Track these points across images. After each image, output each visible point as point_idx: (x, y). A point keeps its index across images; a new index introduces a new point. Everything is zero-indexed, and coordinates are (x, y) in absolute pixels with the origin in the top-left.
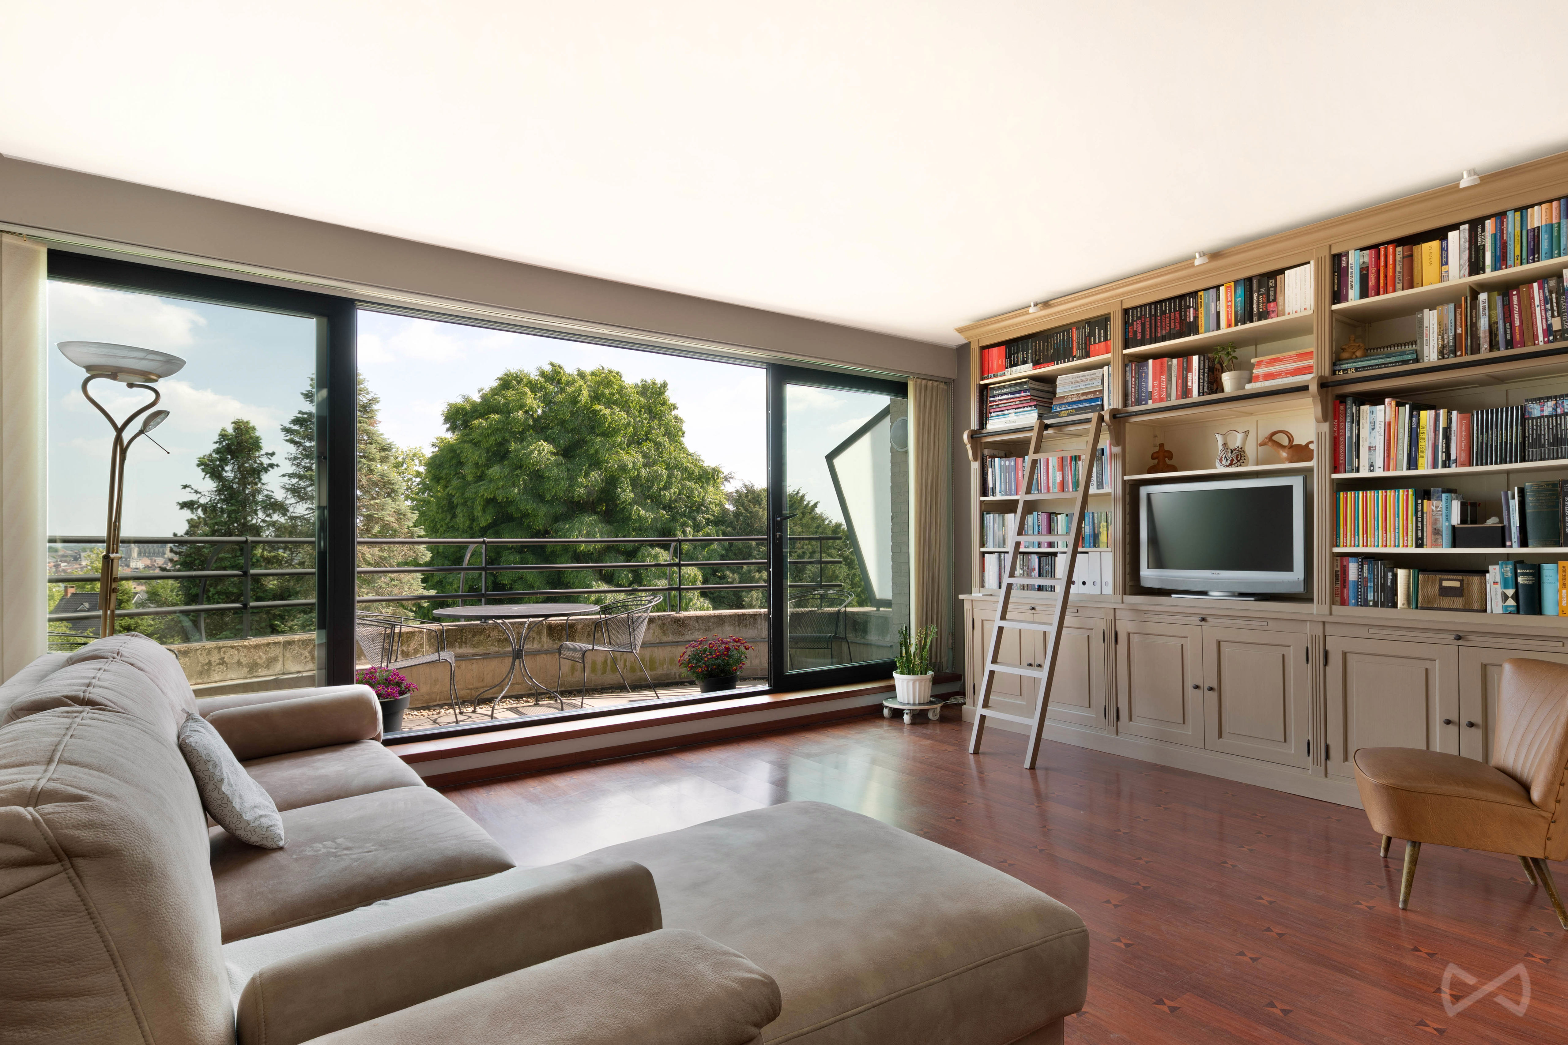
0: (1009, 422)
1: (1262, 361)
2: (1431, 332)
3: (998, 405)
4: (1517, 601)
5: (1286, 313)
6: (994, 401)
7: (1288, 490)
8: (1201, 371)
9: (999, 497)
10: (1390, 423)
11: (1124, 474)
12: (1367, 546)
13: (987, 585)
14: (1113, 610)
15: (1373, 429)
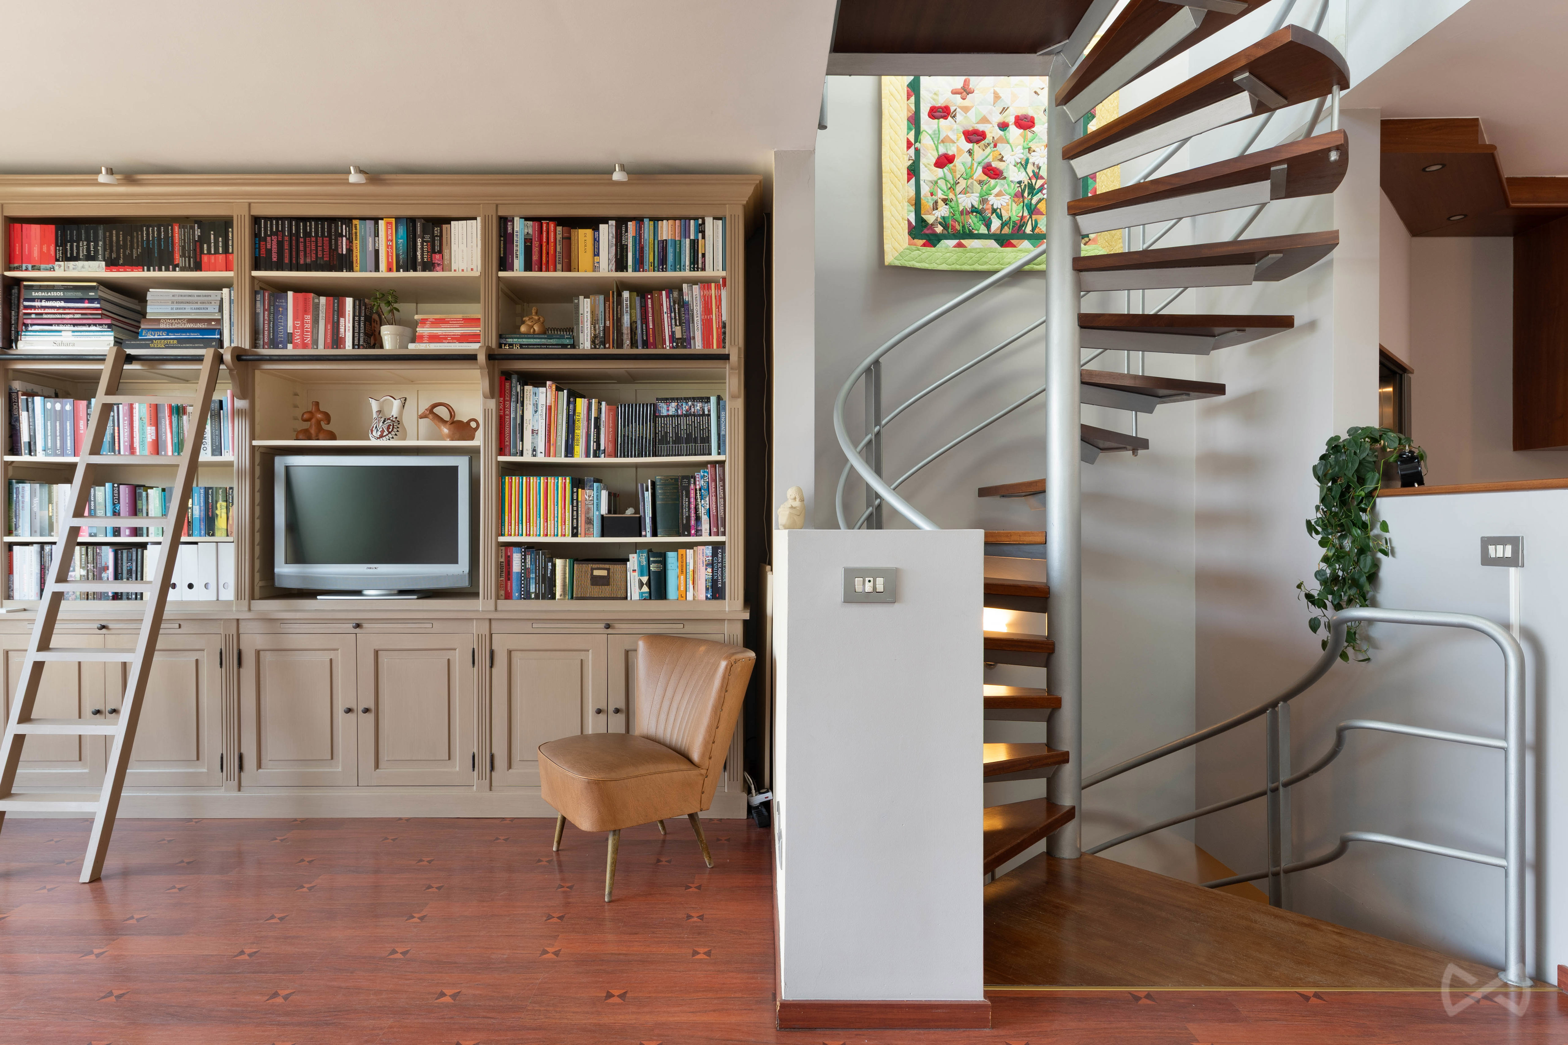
0: (62, 344)
1: (427, 319)
2: (585, 320)
3: (41, 314)
4: (650, 588)
5: (453, 270)
6: (34, 307)
7: (453, 471)
8: (357, 318)
9: (40, 457)
10: (550, 407)
11: (253, 437)
12: (530, 535)
13: (16, 595)
14: (235, 623)
15: (536, 412)
